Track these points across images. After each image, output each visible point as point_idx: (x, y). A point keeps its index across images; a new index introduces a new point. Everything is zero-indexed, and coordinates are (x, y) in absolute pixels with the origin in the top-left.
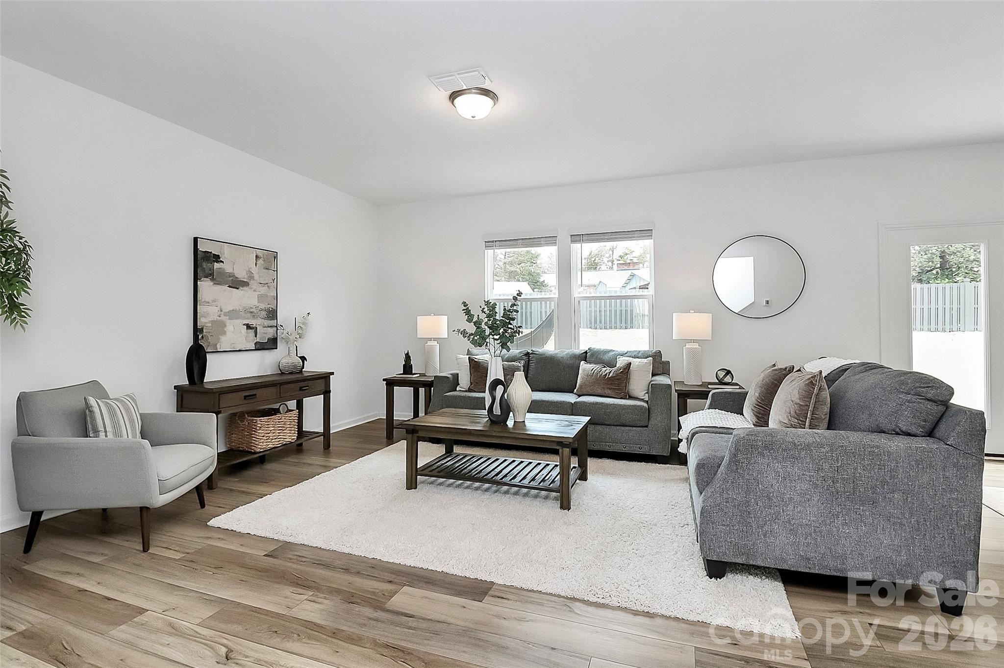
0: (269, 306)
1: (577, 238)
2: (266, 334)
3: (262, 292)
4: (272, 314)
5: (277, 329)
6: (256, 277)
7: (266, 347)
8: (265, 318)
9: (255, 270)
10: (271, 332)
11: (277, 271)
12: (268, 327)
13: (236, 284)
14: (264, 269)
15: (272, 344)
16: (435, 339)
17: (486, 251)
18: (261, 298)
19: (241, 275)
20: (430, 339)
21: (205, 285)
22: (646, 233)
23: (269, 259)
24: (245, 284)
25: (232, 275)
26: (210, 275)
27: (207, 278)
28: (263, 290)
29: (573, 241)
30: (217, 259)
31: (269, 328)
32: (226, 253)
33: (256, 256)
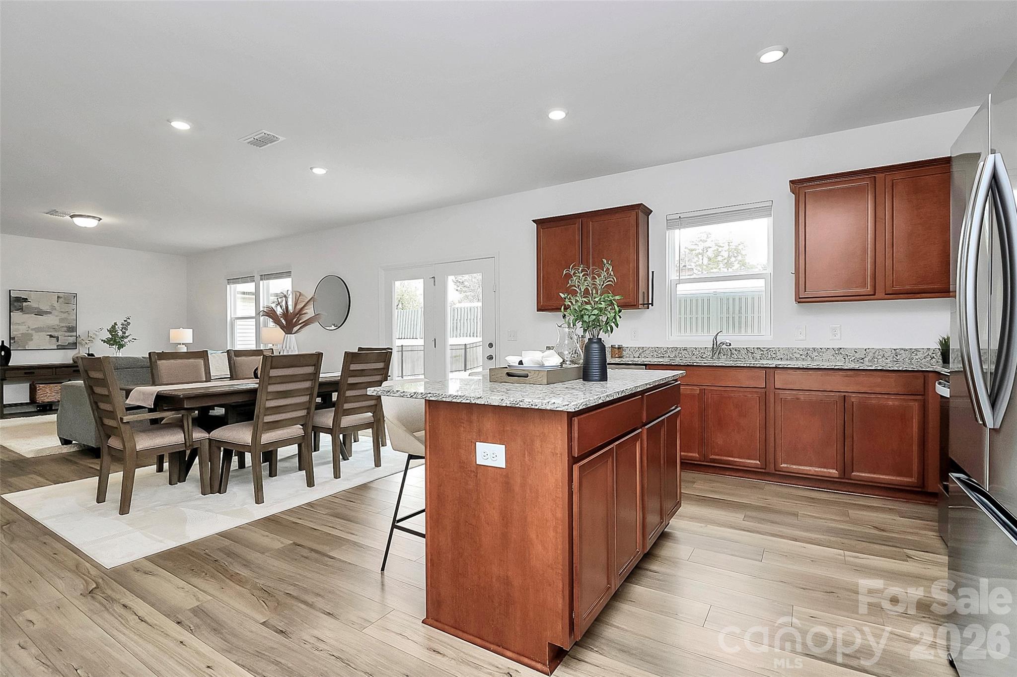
0: (69, 325)
1: (265, 277)
2: (67, 340)
4: (72, 329)
5: (77, 338)
6: (58, 308)
7: (67, 348)
8: (66, 332)
9: (56, 305)
10: (72, 340)
11: (76, 304)
12: (69, 336)
13: (41, 313)
14: (65, 303)
15: (74, 345)
16: (183, 344)
17: (228, 286)
18: (61, 320)
19: (45, 308)
20: (180, 344)
21: (15, 314)
22: (288, 274)
23: (69, 299)
24: (48, 313)
25: (37, 308)
26: (20, 309)
27: (17, 310)
28: (64, 316)
29: (261, 279)
30: (26, 300)
31: (69, 338)
32: (32, 297)
33: (57, 296)
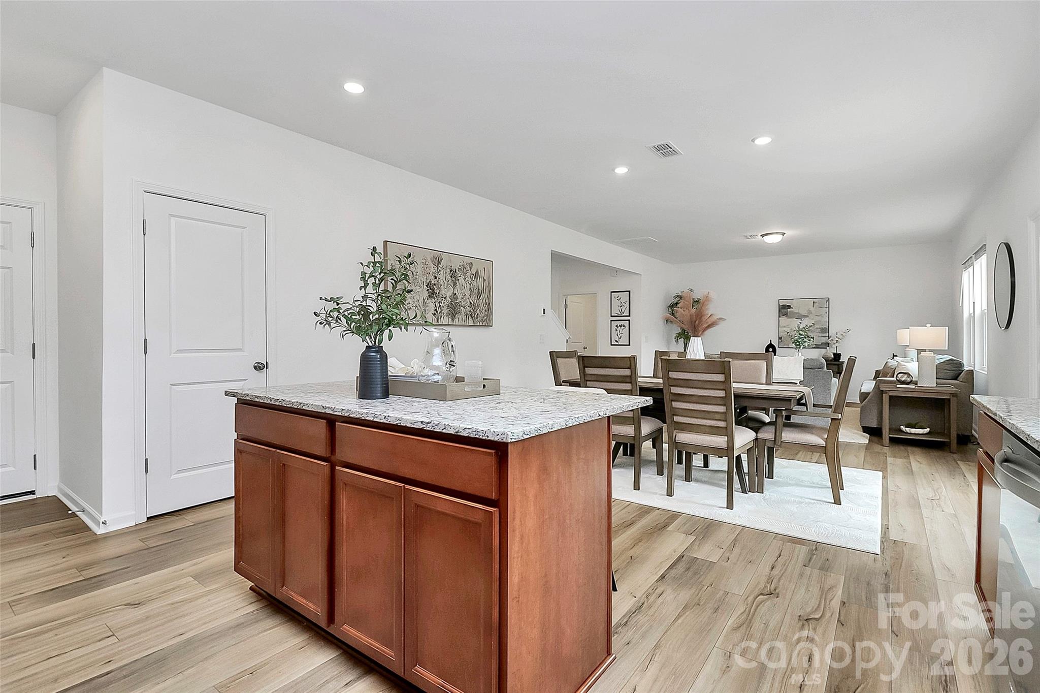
0: (823, 326)
2: (820, 340)
3: (817, 320)
4: (825, 330)
5: (828, 338)
6: (813, 312)
7: (820, 347)
9: (812, 309)
10: (824, 340)
11: (829, 308)
13: (800, 317)
14: (819, 307)
15: (825, 345)
17: (964, 273)
19: (803, 313)
21: (783, 319)
23: (824, 302)
24: (807, 316)
25: (798, 313)
26: (786, 314)
27: (784, 315)
28: (818, 318)
29: (975, 260)
30: (789, 307)
31: (823, 338)
32: (794, 304)
33: (813, 302)
